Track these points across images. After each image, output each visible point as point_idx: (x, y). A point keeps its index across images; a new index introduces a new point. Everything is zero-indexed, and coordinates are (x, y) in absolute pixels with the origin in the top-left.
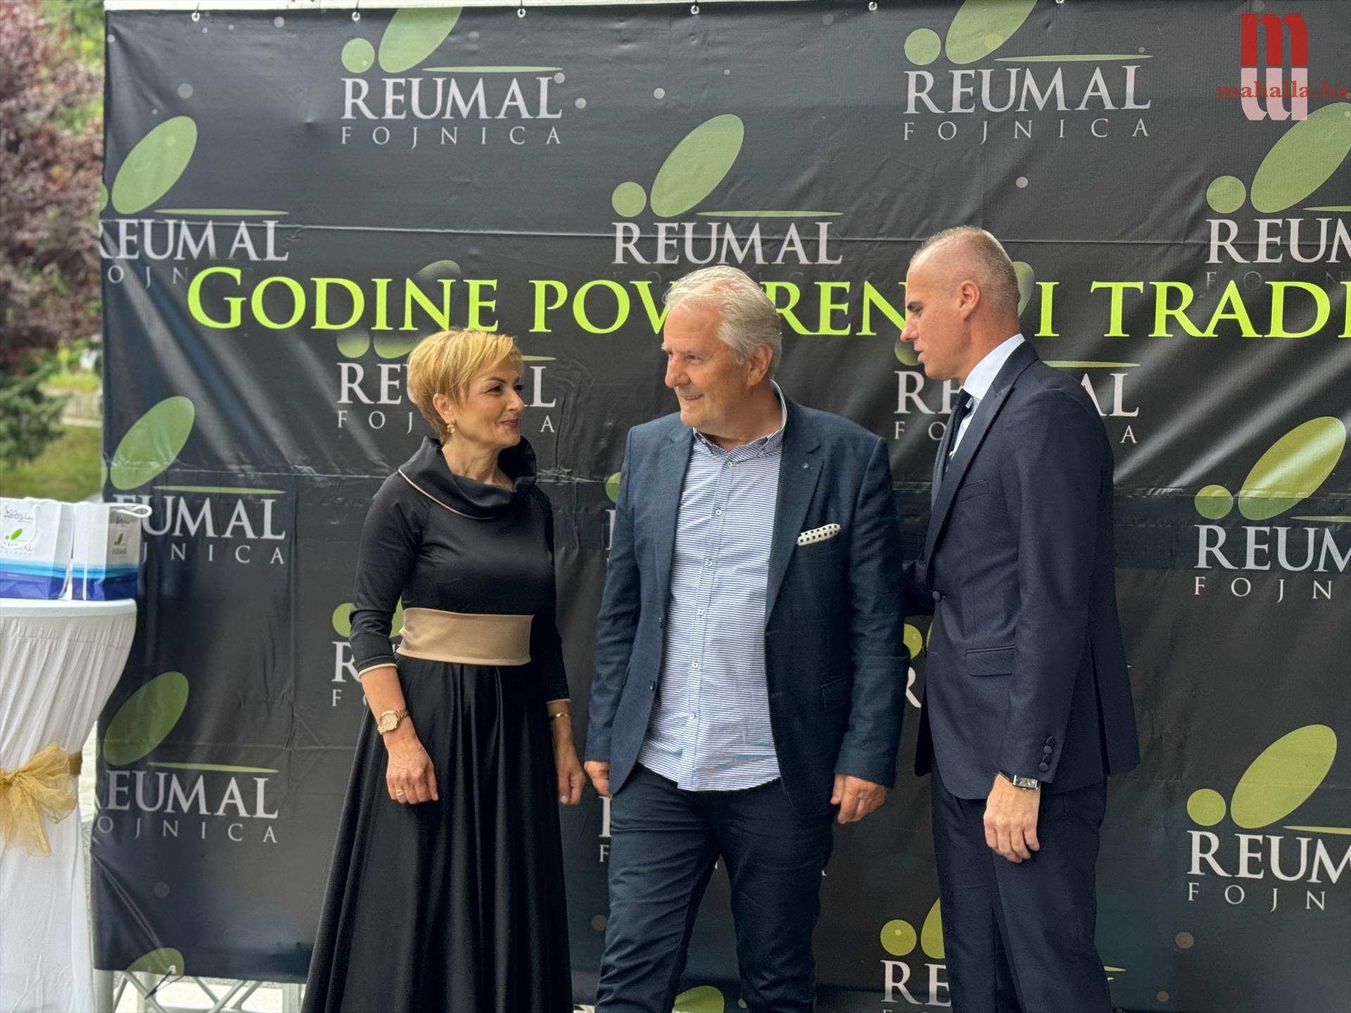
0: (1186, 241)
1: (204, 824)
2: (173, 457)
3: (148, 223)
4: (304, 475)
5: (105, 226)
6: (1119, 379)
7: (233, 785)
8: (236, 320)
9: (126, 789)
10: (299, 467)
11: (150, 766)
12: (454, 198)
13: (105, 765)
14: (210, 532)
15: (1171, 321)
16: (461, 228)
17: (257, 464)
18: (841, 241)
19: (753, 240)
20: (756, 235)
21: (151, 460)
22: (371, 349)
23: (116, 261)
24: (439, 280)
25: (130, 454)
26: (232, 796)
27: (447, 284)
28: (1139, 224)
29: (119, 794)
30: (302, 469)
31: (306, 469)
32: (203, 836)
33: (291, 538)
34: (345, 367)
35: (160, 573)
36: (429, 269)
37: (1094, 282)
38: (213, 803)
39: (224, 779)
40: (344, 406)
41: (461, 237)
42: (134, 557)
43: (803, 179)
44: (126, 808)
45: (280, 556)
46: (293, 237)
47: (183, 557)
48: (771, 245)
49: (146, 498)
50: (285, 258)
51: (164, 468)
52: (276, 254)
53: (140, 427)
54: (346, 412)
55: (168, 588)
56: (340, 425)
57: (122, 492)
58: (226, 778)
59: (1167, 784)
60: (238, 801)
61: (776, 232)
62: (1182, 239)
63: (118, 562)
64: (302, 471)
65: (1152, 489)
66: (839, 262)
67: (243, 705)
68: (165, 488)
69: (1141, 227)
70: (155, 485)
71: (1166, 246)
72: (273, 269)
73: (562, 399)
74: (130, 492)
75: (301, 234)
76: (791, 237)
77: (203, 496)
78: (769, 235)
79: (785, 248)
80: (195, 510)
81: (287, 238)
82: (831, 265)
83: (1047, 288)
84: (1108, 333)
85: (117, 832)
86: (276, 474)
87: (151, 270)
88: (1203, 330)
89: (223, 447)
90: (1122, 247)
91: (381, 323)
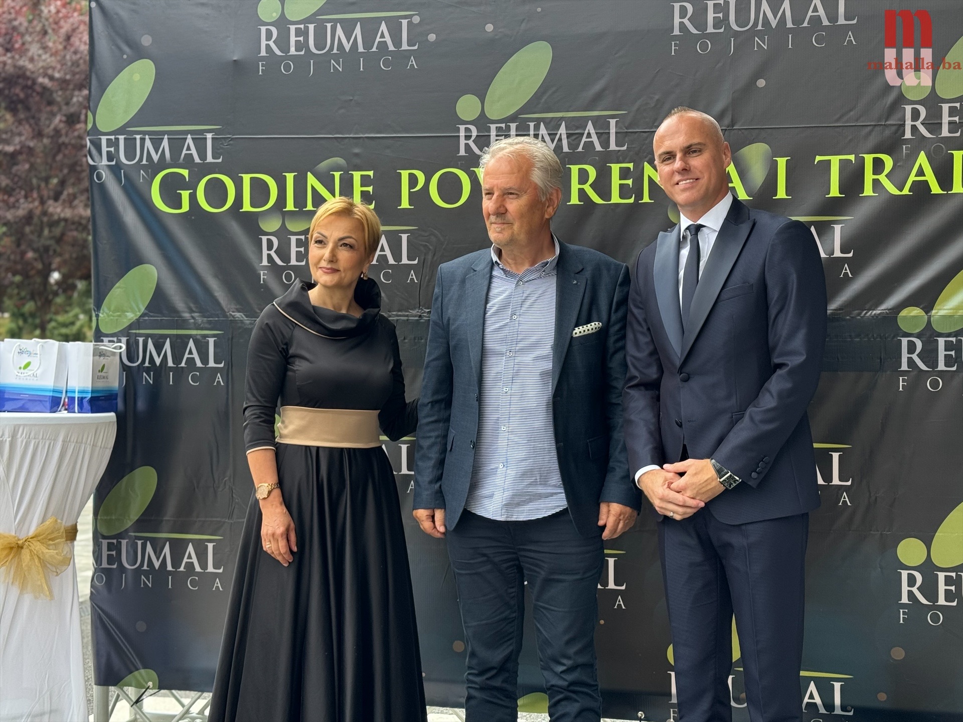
0: (887, 123)
1: (170, 577)
2: (143, 309)
3: (121, 138)
4: (237, 319)
5: (91, 141)
6: (837, 228)
7: (190, 549)
8: (185, 207)
9: (114, 553)
10: (233, 314)
11: (131, 535)
12: (342, 111)
13: (100, 536)
14: (170, 363)
15: (876, 184)
16: (346, 134)
17: (203, 312)
18: (627, 132)
19: (561, 134)
20: (563, 130)
21: (128, 312)
22: (283, 224)
23: (100, 167)
24: (331, 173)
25: (112, 308)
26: (190, 557)
27: (337, 175)
28: (851, 110)
29: (110, 557)
30: (235, 315)
31: (238, 315)
32: (170, 587)
33: (229, 365)
34: (264, 239)
35: (135, 394)
36: (324, 165)
37: (817, 156)
38: (176, 563)
39: (183, 544)
40: (265, 267)
41: (347, 140)
42: (114, 381)
43: (597, 87)
44: (115, 566)
45: (221, 380)
46: (225, 145)
47: (151, 382)
48: (574, 137)
49: (124, 340)
50: (220, 160)
51: (137, 318)
52: (214, 158)
53: (118, 287)
54: (266, 272)
55: (141, 405)
56: (262, 282)
57: (107, 336)
58: (185, 542)
59: (881, 534)
60: (195, 560)
61: (577, 128)
62: (884, 120)
63: (101, 385)
64: (236, 316)
65: (865, 311)
66: (625, 148)
67: (196, 489)
68: (137, 331)
69: (852, 113)
70: (130, 330)
71: (871, 127)
72: (212, 168)
73: (423, 258)
74: (112, 335)
75: (231, 142)
76: (589, 130)
77: (165, 337)
78: (572, 130)
79: (584, 139)
80: (159, 347)
81: (221, 146)
82: (619, 151)
83: (782, 162)
84: (829, 194)
85: (109, 584)
86: (217, 319)
87: (124, 172)
88: (901, 190)
89: (178, 301)
90: (838, 129)
91: (290, 206)
